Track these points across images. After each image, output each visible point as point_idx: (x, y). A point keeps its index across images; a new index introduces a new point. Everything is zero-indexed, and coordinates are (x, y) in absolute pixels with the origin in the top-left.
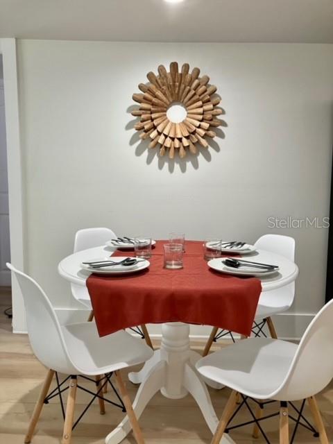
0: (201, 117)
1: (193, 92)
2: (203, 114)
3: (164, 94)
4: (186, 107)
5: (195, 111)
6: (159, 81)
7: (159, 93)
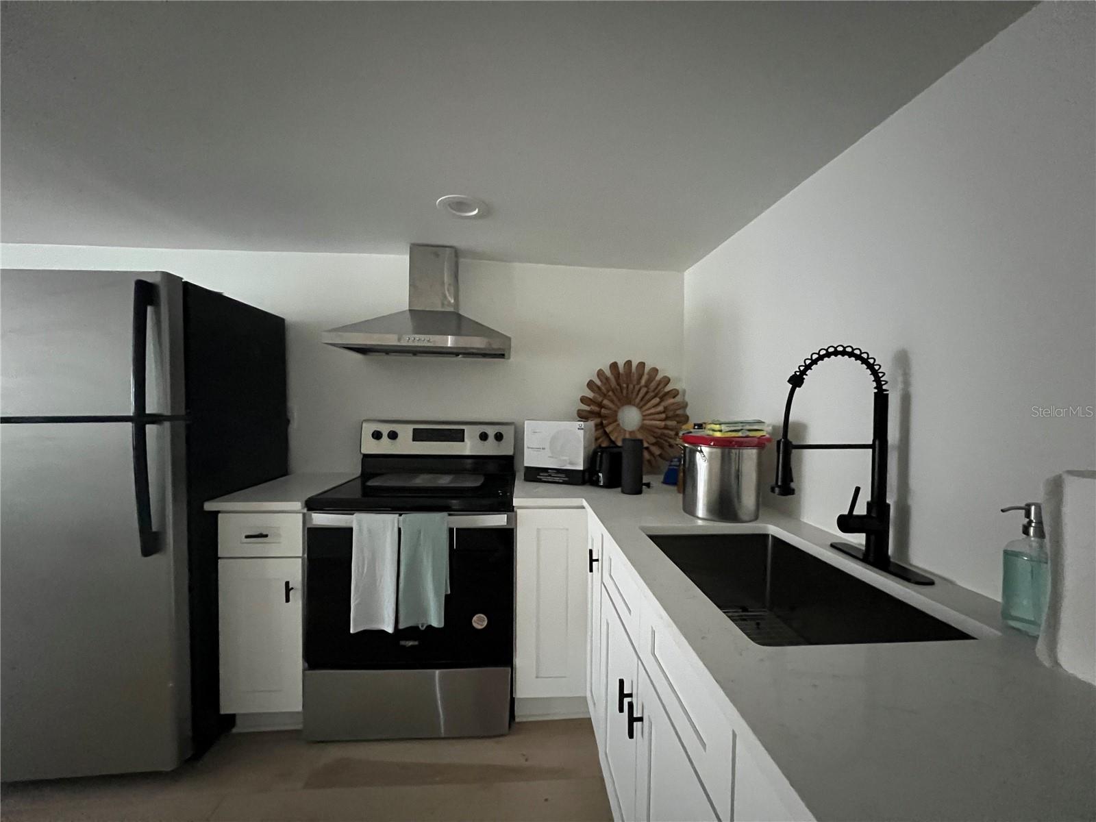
0: (663, 416)
1: (644, 390)
2: (664, 412)
3: (612, 401)
4: (640, 408)
5: (653, 411)
6: (603, 388)
7: (606, 402)
